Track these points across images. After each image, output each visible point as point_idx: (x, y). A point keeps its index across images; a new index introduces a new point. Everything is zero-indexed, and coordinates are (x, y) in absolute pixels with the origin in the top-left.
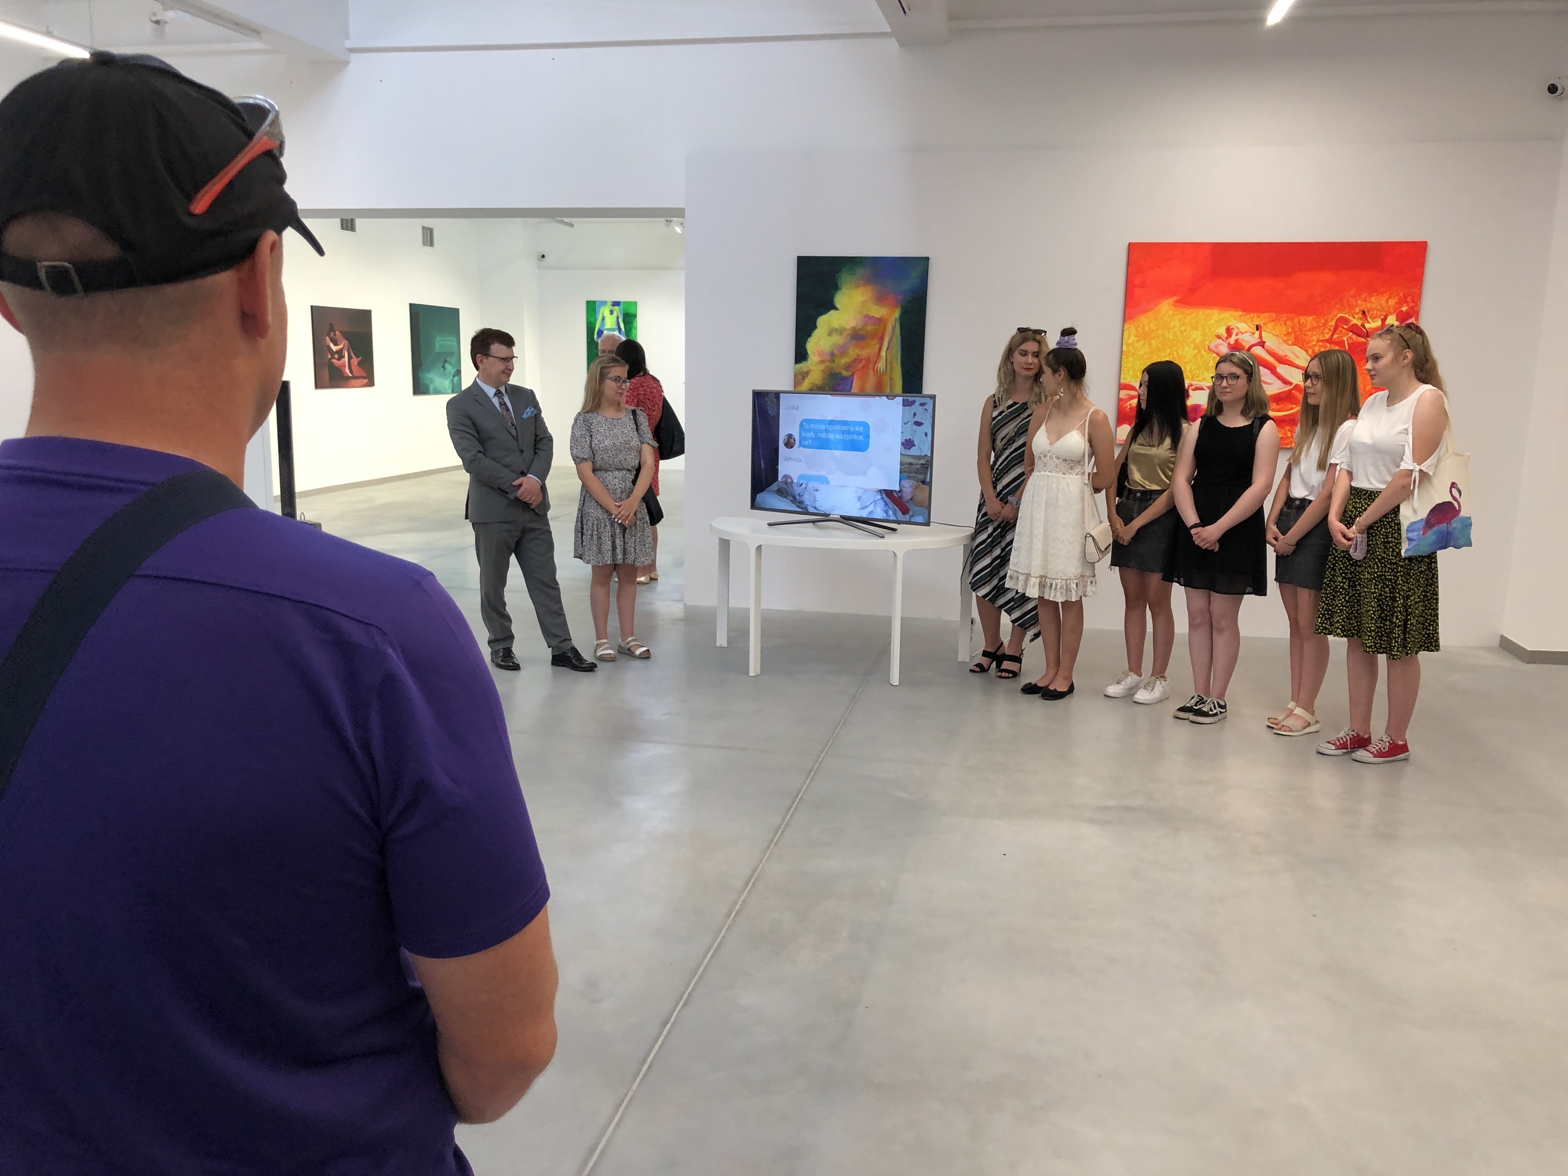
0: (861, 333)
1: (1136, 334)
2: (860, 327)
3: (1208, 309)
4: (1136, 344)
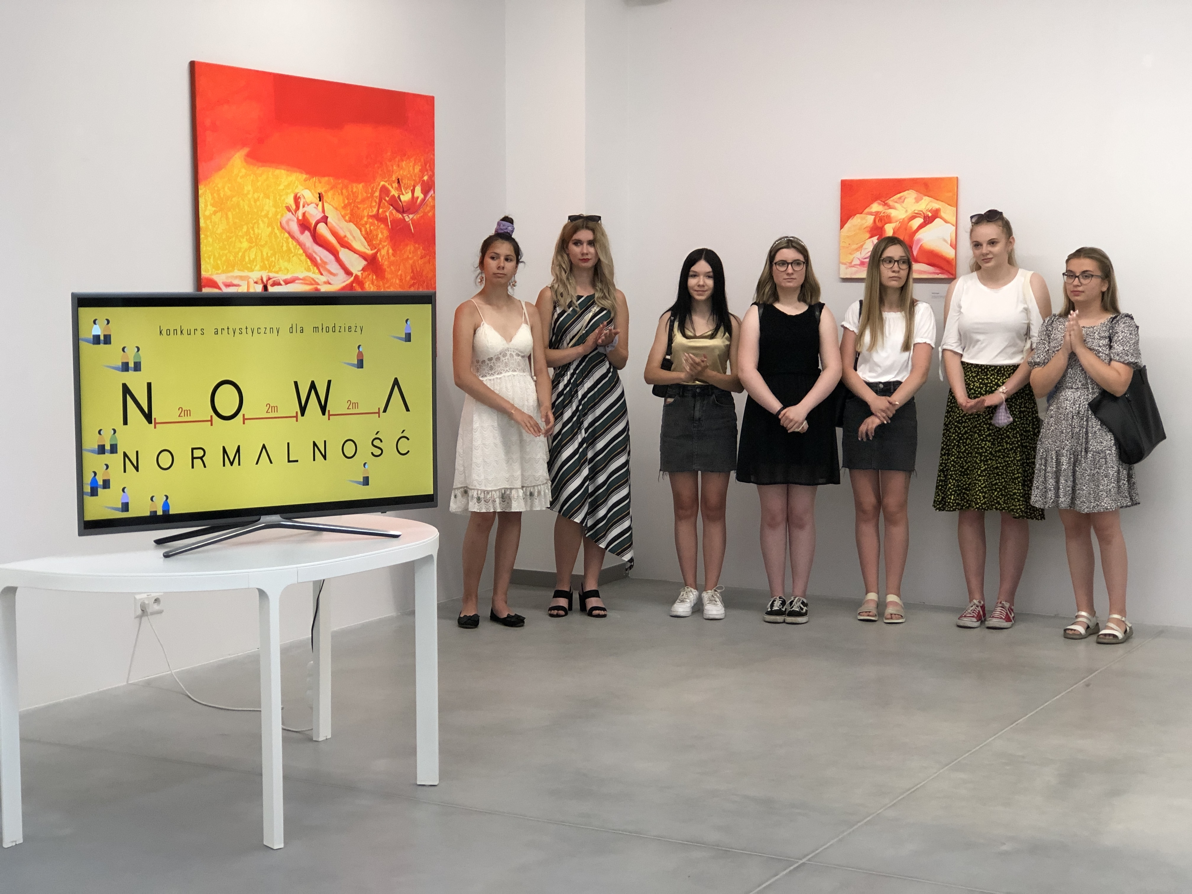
1: (212, 202)
3: (277, 168)
4: (213, 217)
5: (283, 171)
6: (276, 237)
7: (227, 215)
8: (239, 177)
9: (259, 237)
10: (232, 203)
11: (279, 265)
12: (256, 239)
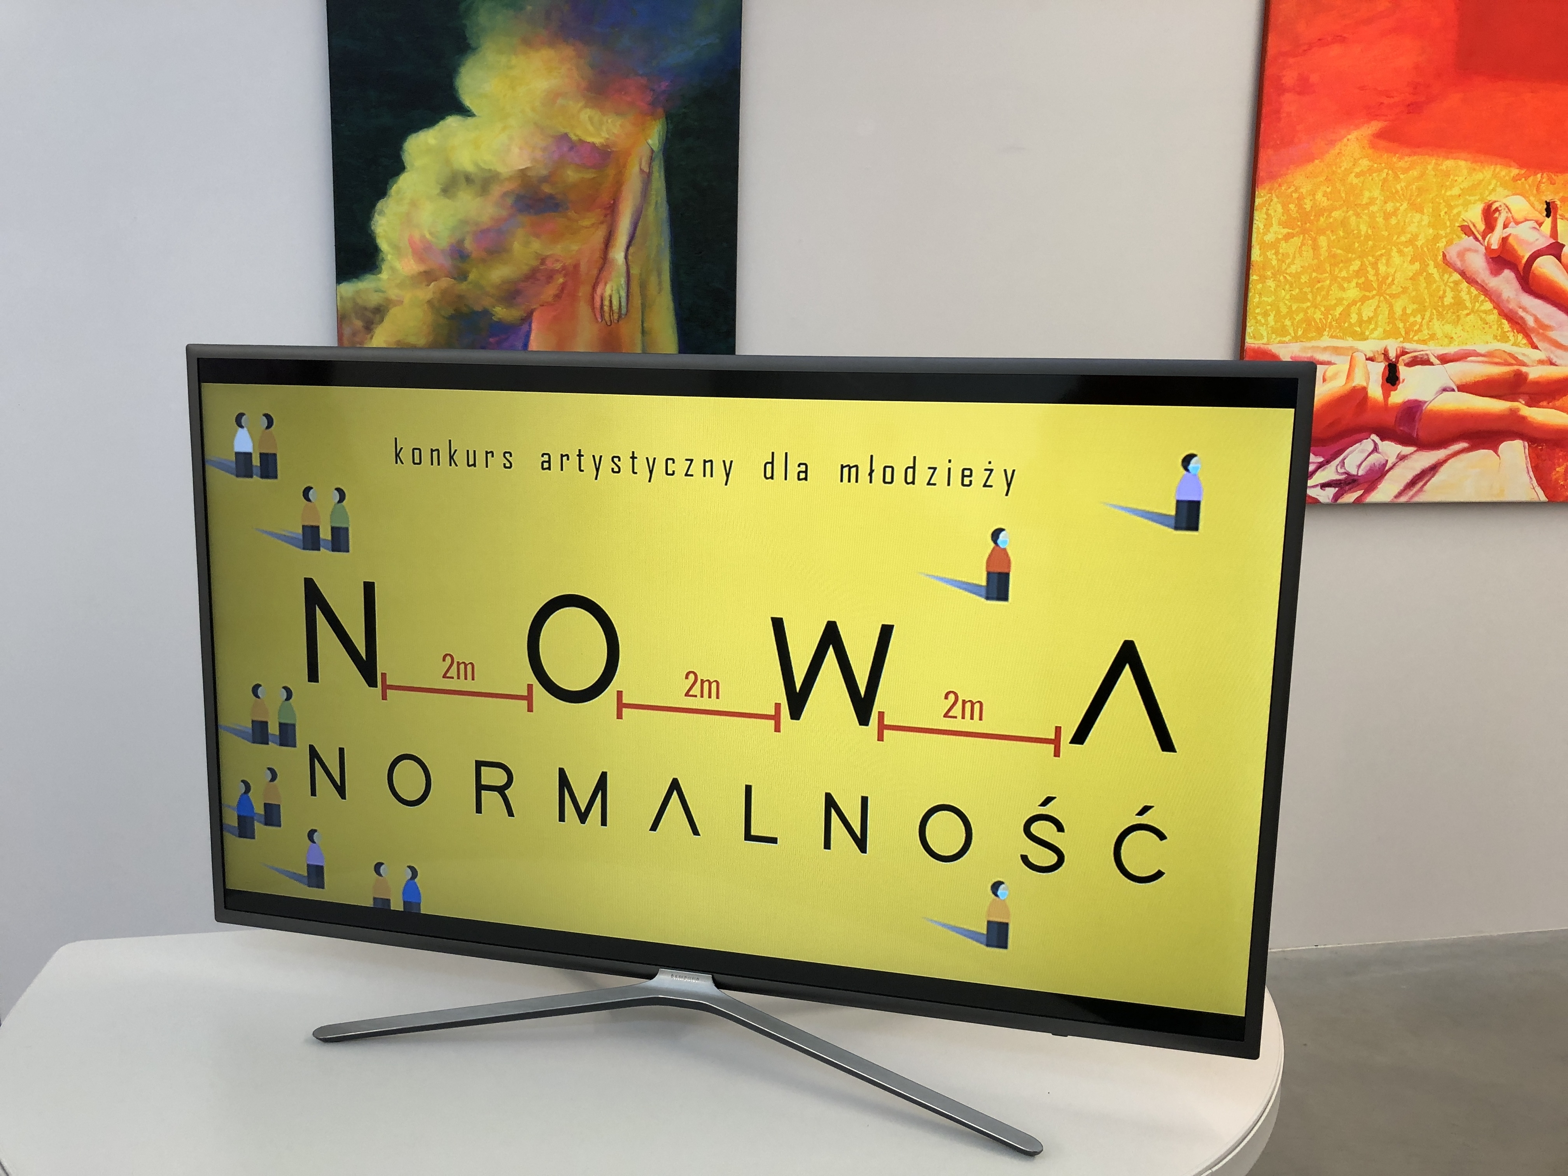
0: (547, 189)
1: (1284, 218)
2: (544, 172)
3: (1448, 158)
4: (1283, 244)
5: (1462, 163)
6: (1429, 278)
7: (1315, 240)
8: (1353, 174)
9: (1390, 279)
10: (1331, 220)
11: (1428, 328)
12: (1380, 285)
